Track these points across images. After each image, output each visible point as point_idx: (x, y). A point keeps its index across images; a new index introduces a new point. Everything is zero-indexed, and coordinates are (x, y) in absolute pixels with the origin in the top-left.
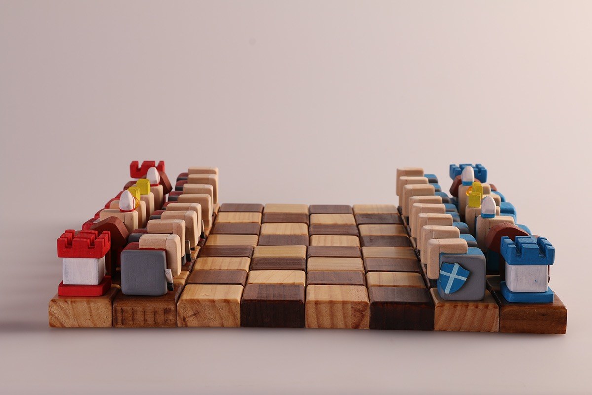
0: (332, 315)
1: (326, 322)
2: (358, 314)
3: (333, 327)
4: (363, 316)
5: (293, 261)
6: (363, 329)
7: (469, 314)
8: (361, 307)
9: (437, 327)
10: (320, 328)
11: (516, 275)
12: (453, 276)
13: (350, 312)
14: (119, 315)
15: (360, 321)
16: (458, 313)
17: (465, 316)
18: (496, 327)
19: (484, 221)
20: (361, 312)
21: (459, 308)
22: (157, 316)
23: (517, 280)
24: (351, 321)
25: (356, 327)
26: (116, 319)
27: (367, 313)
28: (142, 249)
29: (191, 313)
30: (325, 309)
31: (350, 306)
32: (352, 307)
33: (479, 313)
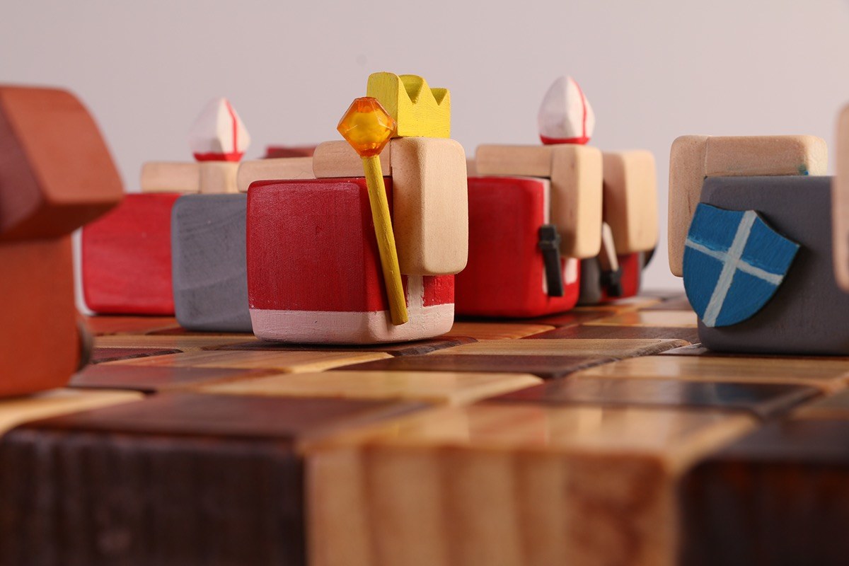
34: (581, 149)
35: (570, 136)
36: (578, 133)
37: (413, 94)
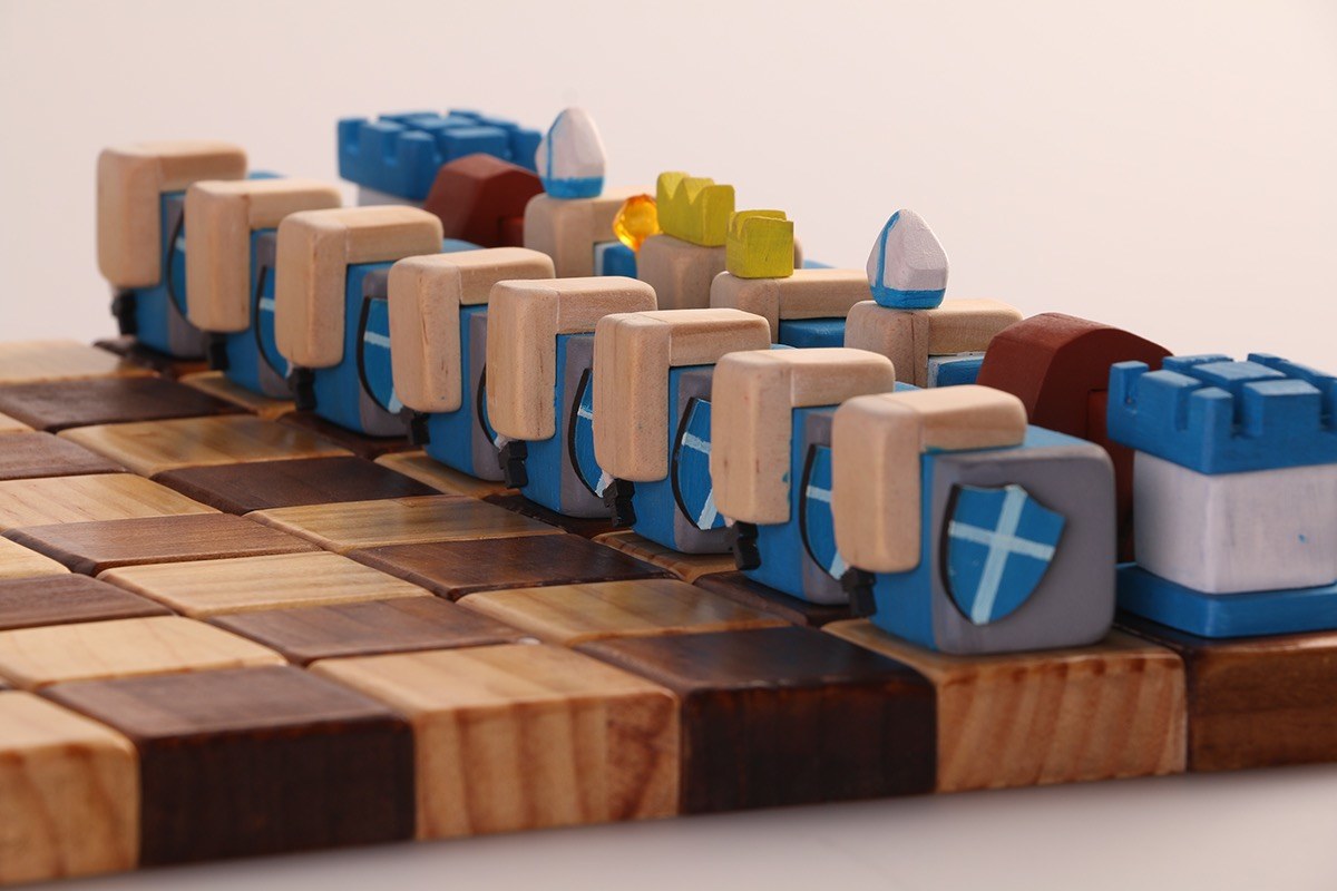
0: (530, 768)
1: (504, 800)
2: (634, 753)
3: (534, 824)
4: (653, 758)
5: (48, 591)
6: (654, 819)
7: (1072, 700)
8: (642, 719)
9: (948, 775)
10: (480, 831)
11: (1229, 516)
12: (1003, 541)
13: (600, 742)
15: (644, 779)
16: (1028, 701)
17: (1055, 713)
18: (1175, 752)
19: (908, 323)
20: (646, 738)
21: (1033, 681)
23: (1230, 542)
24: (607, 784)
25: (627, 813)
27: (672, 742)
30: (498, 744)
31: (598, 720)
32: (610, 724)
33: (1111, 694)
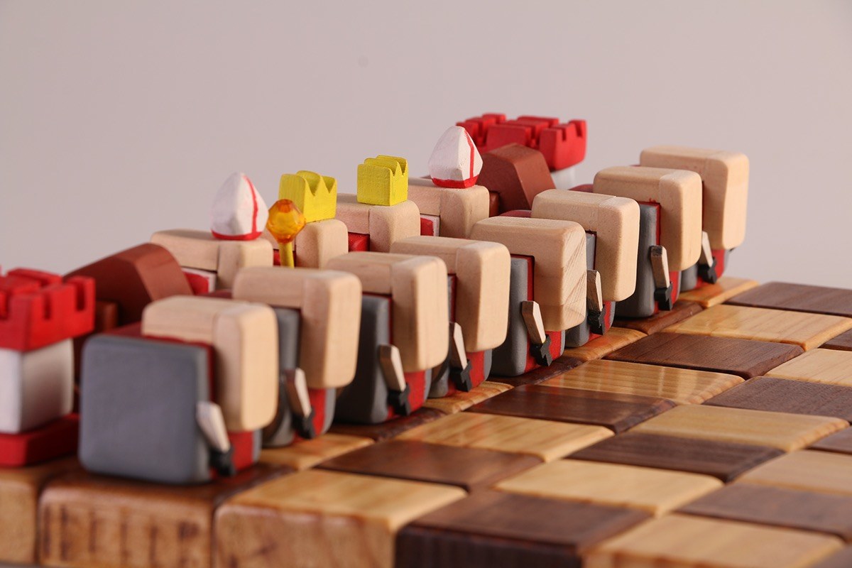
14: (55, 527)
22: (160, 545)
26: (47, 539)
28: (151, 338)
29: (252, 544)
34: (248, 247)
35: (238, 233)
36: (247, 230)
37: (313, 189)
